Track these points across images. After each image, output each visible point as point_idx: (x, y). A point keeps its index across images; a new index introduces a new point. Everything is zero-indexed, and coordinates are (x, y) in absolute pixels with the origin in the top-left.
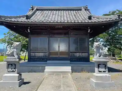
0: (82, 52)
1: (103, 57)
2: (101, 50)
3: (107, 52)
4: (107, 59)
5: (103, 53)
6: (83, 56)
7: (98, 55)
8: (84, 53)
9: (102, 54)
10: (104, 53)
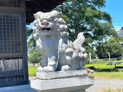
0: (7, 55)
1: (72, 68)
2: (61, 41)
3: (83, 49)
4: (85, 76)
5: (70, 54)
6: (9, 69)
7: (51, 62)
8: (11, 60)
9: (68, 58)
10: (74, 55)
